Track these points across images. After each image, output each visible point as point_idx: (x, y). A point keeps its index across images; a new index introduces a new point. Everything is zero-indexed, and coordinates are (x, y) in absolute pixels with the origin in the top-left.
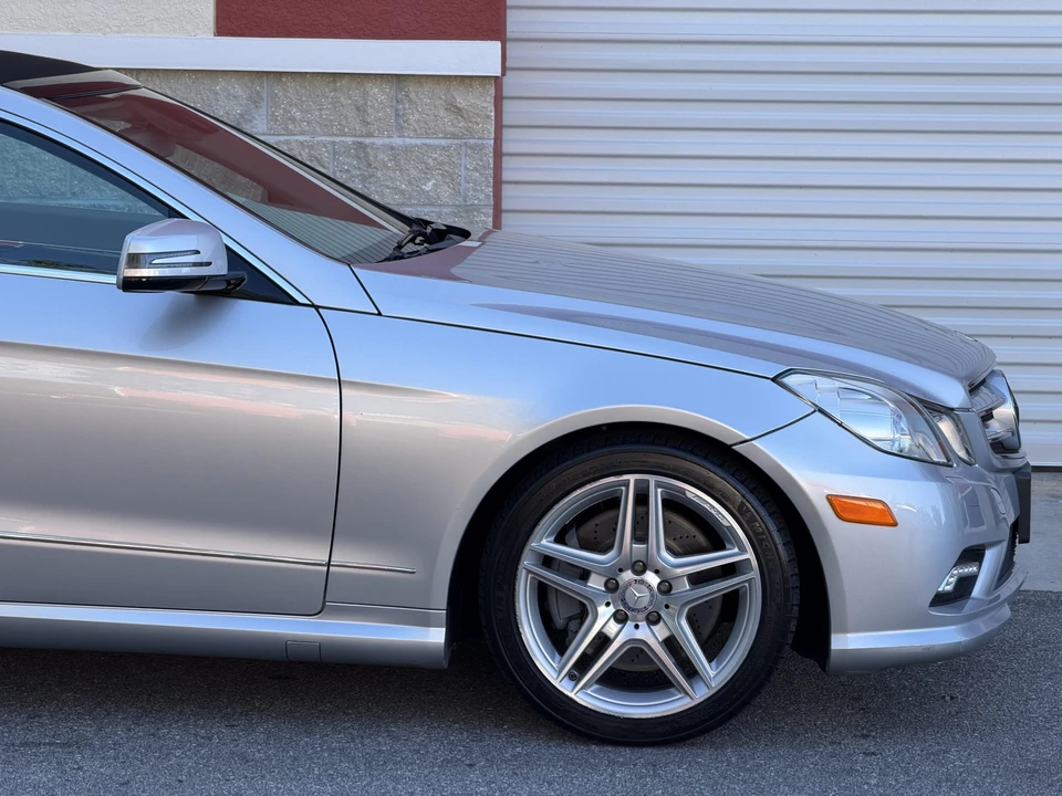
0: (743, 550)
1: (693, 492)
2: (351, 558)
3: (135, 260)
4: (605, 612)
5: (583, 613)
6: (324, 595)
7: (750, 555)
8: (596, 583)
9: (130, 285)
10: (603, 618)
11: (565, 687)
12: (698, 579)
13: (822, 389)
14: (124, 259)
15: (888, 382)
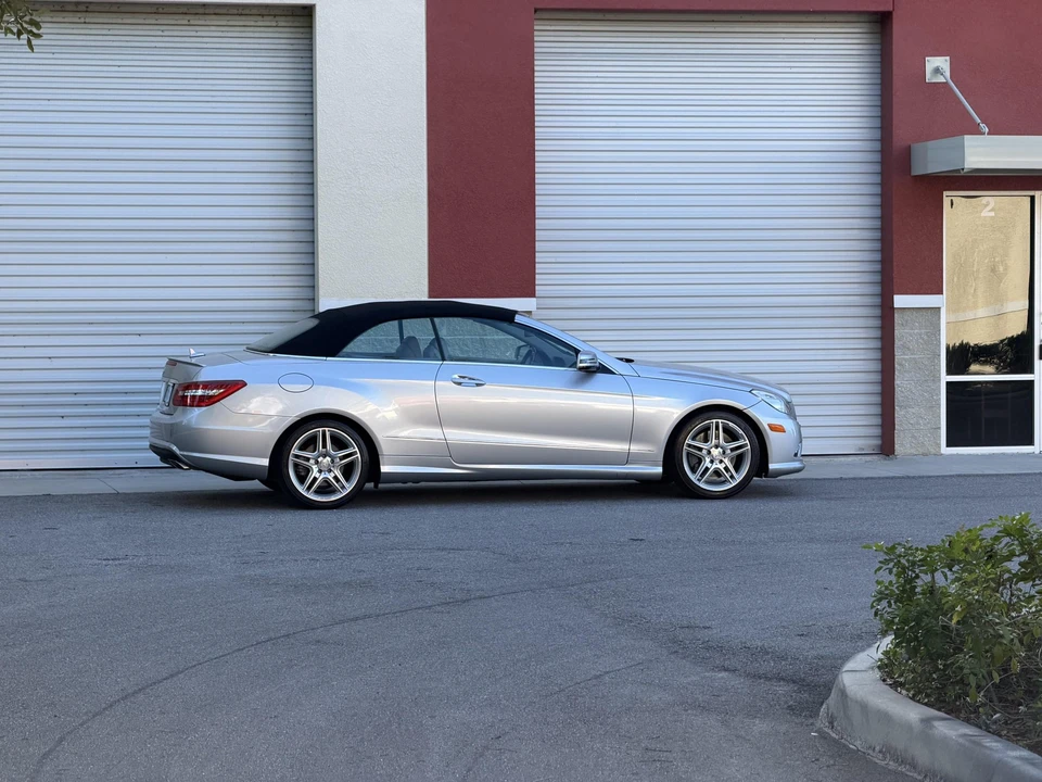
2: (635, 448)
4: (708, 460)
5: (700, 460)
6: (628, 458)
8: (704, 452)
9: (581, 369)
10: (707, 463)
11: (697, 483)
12: (732, 450)
15: (776, 394)
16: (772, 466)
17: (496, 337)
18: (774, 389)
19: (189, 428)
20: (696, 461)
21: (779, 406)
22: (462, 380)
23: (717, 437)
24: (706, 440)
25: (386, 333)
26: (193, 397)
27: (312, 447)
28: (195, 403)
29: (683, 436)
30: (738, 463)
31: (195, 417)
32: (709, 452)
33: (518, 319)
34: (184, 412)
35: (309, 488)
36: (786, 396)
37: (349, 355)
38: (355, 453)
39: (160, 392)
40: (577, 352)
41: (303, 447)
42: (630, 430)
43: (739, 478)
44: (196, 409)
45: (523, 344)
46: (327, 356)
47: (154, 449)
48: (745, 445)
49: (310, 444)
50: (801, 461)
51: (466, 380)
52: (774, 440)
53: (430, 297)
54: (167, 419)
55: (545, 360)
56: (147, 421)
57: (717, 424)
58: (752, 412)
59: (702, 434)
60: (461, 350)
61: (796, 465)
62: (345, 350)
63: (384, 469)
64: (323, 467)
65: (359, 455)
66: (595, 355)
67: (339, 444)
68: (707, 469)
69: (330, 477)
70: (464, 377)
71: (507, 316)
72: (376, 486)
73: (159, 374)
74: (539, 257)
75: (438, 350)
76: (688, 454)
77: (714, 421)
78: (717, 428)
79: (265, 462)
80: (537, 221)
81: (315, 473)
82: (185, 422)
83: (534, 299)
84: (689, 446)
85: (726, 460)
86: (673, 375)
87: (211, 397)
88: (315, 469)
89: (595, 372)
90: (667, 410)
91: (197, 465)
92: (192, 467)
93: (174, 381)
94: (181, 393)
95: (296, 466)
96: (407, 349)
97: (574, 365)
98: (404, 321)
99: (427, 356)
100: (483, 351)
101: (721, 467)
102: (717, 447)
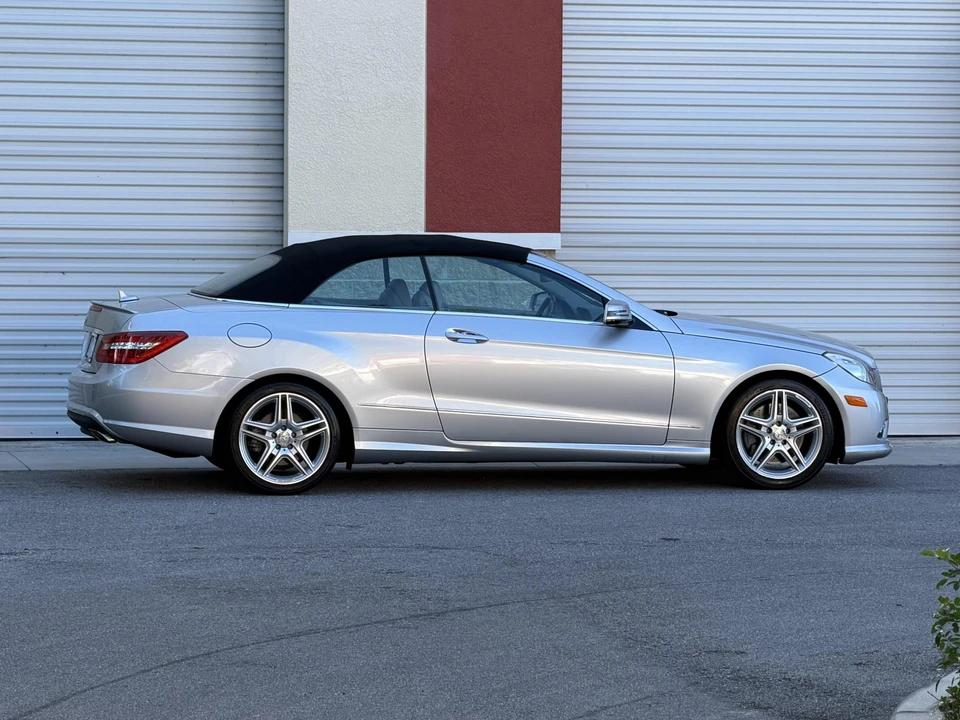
0: (816, 416)
1: (798, 395)
2: (676, 424)
3: (609, 314)
4: (768, 440)
6: (666, 437)
7: (818, 418)
8: (764, 430)
9: (609, 323)
10: (767, 443)
12: (799, 428)
13: (837, 358)
14: (606, 313)
15: (856, 358)
16: (849, 449)
17: (510, 282)
18: (852, 352)
19: (114, 390)
20: (753, 443)
21: (860, 373)
22: (458, 335)
23: (780, 411)
24: (766, 415)
25: (367, 274)
26: (122, 352)
27: (268, 417)
28: (124, 360)
29: (736, 409)
30: (806, 444)
31: (124, 377)
32: (770, 431)
33: (531, 259)
34: (109, 371)
35: (264, 468)
36: (870, 362)
37: (317, 302)
38: (323, 425)
39: (81, 345)
40: (604, 301)
41: (257, 417)
42: (670, 401)
43: (807, 463)
44: (124, 366)
45: (541, 291)
46: (289, 303)
47: (74, 416)
48: (816, 422)
49: (266, 412)
50: (885, 442)
51: (464, 335)
52: (852, 416)
53: (427, 230)
54: (89, 379)
55: (567, 312)
56: (64, 381)
57: (780, 394)
58: (825, 381)
59: (762, 408)
60: (465, 297)
61: (880, 448)
62: (312, 295)
63: (359, 445)
64: (283, 441)
65: (327, 427)
66: (627, 306)
67: (303, 413)
68: (767, 452)
69: (291, 454)
70: (461, 332)
71: (517, 255)
72: (349, 467)
73: (80, 323)
74: (565, 182)
75: (430, 297)
76: (744, 432)
77: (777, 391)
78: (780, 400)
79: (210, 434)
80: (563, 137)
81: (272, 448)
82: (111, 382)
83: (559, 234)
84: (745, 422)
85: (791, 441)
86: (727, 332)
87: (143, 351)
88: (272, 443)
89: (626, 327)
90: (719, 376)
91: (125, 438)
92: (118, 439)
93: (97, 331)
94: (106, 347)
95: (248, 439)
96: (393, 296)
97: (600, 318)
98: (392, 261)
99: (415, 304)
100: (493, 300)
101: (785, 449)
102: (779, 423)
